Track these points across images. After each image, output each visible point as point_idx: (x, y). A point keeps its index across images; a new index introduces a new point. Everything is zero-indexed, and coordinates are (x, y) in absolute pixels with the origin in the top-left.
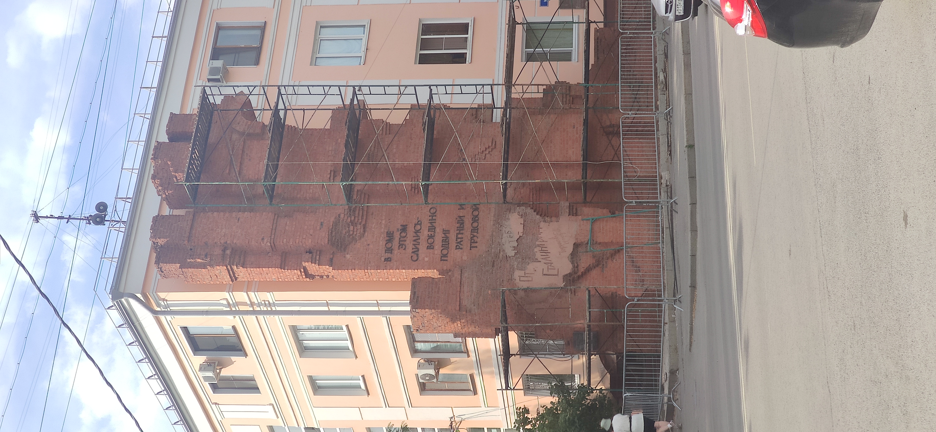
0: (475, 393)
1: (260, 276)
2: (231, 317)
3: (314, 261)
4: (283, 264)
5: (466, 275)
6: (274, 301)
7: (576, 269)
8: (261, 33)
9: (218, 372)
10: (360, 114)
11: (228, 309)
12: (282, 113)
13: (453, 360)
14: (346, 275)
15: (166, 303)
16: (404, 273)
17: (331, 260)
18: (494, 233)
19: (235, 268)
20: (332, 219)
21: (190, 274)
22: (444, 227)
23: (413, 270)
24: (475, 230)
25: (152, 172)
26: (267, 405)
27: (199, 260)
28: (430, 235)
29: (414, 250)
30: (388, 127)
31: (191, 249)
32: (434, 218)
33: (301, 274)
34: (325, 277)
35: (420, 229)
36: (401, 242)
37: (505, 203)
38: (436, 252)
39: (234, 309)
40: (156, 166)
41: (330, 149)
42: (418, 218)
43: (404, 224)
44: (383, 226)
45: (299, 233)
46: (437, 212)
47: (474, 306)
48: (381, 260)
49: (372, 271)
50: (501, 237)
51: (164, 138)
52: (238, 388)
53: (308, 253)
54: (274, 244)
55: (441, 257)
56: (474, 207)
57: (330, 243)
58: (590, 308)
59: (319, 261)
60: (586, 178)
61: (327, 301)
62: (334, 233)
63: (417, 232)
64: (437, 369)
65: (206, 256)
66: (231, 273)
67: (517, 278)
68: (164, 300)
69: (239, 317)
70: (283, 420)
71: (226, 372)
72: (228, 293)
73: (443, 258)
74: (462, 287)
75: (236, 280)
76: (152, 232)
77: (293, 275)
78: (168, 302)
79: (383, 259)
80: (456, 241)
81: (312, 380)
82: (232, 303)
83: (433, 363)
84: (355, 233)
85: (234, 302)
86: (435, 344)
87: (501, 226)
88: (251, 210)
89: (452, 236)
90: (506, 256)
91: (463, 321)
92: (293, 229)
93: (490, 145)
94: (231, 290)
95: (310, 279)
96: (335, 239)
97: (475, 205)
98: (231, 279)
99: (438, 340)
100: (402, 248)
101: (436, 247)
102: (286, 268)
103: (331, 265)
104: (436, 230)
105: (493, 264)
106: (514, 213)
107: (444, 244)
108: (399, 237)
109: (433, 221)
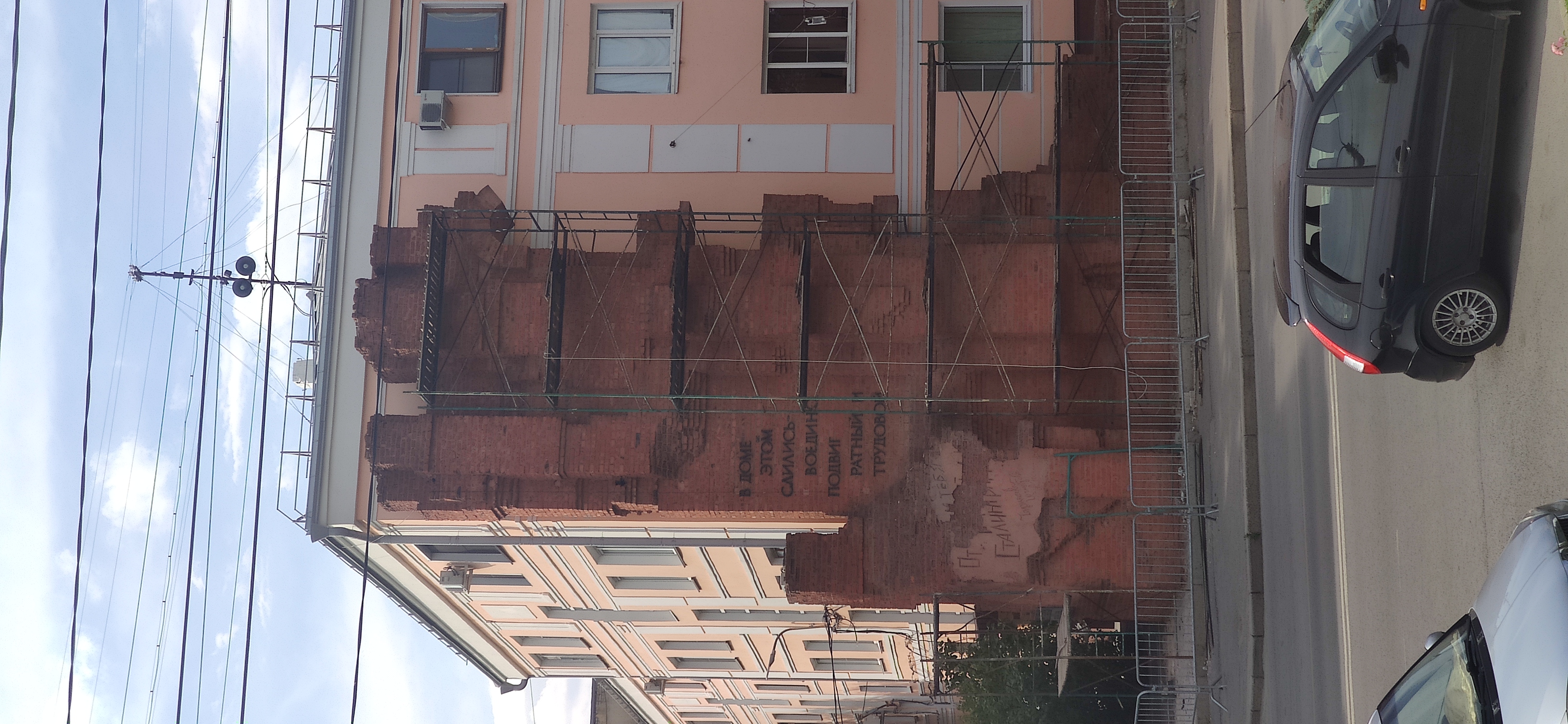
1: (544, 514)
3: (629, 498)
4: (580, 501)
5: (871, 529)
6: (563, 528)
7: (1046, 543)
8: (500, 25)
15: (391, 528)
17: (656, 492)
19: (505, 508)
20: (654, 428)
21: (434, 514)
22: (831, 436)
23: (785, 512)
24: (880, 439)
27: (448, 499)
28: (809, 449)
29: (786, 476)
30: (733, 257)
32: (814, 417)
33: (608, 510)
34: (645, 512)
35: (793, 439)
36: (764, 462)
38: (820, 480)
40: (360, 328)
41: (642, 302)
42: (788, 416)
43: (768, 429)
44: (733, 432)
45: (602, 455)
46: (818, 407)
47: (886, 585)
48: (734, 493)
49: (722, 512)
50: (927, 486)
51: (366, 270)
53: (618, 486)
54: (565, 470)
55: (829, 489)
57: (652, 469)
59: (637, 497)
62: (658, 452)
63: (788, 443)
65: (459, 493)
67: (956, 562)
68: (389, 525)
70: (562, 602)
71: (479, 572)
72: (491, 522)
73: (831, 491)
74: (866, 553)
75: (504, 516)
77: (595, 513)
78: (396, 527)
79: (737, 491)
80: (852, 459)
81: (613, 578)
82: (496, 528)
84: (690, 448)
85: (500, 528)
87: (927, 466)
88: (523, 415)
90: (937, 519)
92: (593, 446)
93: (902, 300)
94: (496, 520)
96: (660, 461)
98: (497, 515)
100: (766, 471)
101: (820, 471)
102: (585, 506)
103: (656, 502)
104: (818, 439)
106: (947, 444)
107: (833, 466)
108: (760, 451)
109: (813, 423)
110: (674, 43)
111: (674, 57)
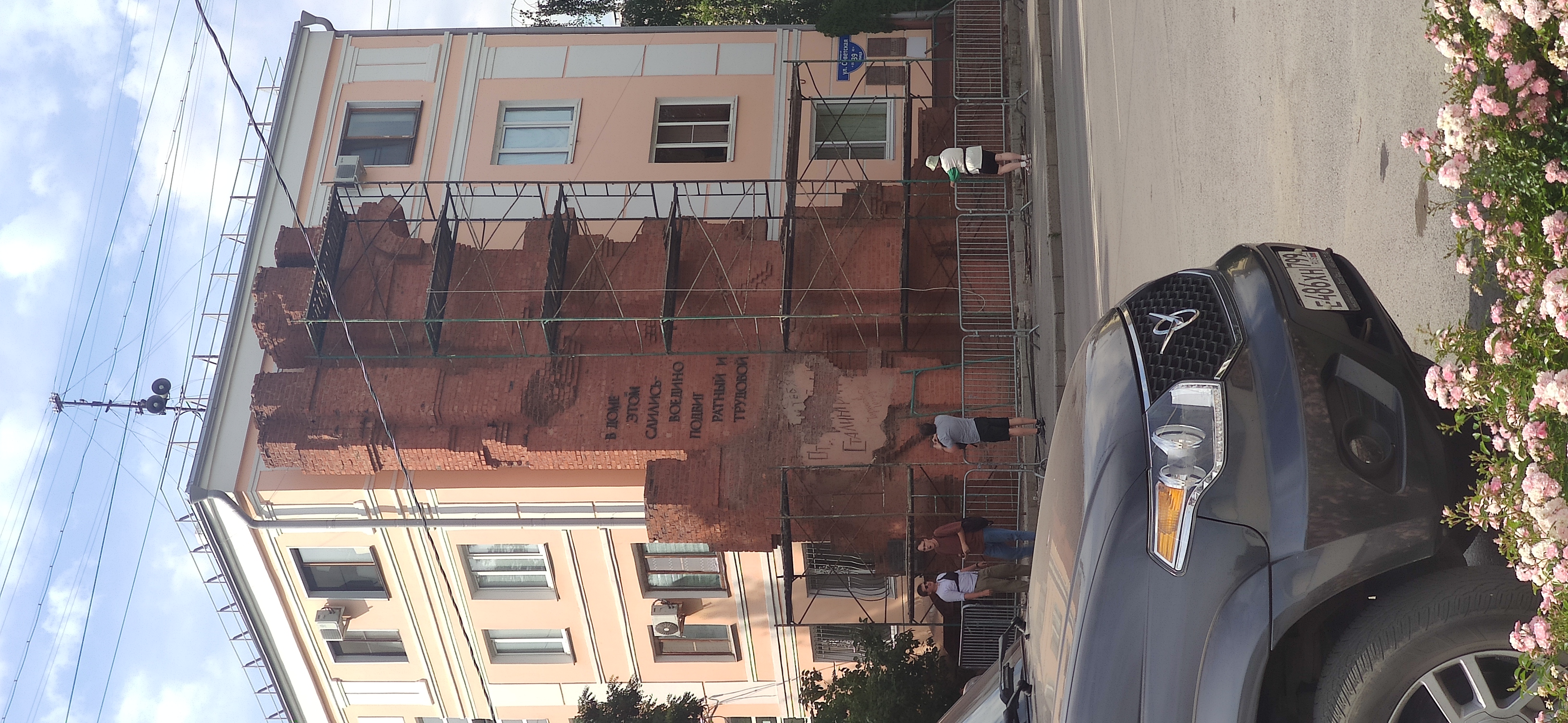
0: (739, 658)
1: (418, 462)
2: (368, 530)
3: (499, 438)
4: (453, 443)
5: (728, 455)
6: (437, 504)
7: (892, 442)
8: (416, 118)
9: (345, 624)
10: (569, 227)
11: (366, 518)
12: (451, 225)
13: (705, 601)
14: (547, 459)
15: (271, 509)
16: (635, 457)
17: (526, 437)
18: (771, 392)
19: (380, 448)
20: (528, 377)
21: (311, 459)
22: (695, 391)
23: (649, 451)
24: (741, 394)
25: (252, 311)
26: (418, 681)
27: (326, 437)
28: (674, 401)
29: (651, 422)
30: (610, 246)
31: (313, 421)
32: (680, 377)
33: (480, 458)
34: (515, 464)
35: (659, 394)
36: (630, 412)
37: (786, 351)
38: (683, 426)
39: (374, 517)
40: (259, 305)
41: (524, 276)
42: (656, 377)
43: (635, 386)
44: (603, 389)
45: (477, 398)
46: (684, 369)
47: (741, 499)
48: (600, 437)
49: (588, 453)
50: (780, 397)
51: (270, 261)
52: (373, 654)
53: (490, 427)
54: (440, 413)
55: (691, 432)
56: (740, 362)
57: (524, 412)
58: (912, 492)
59: (507, 438)
60: (907, 312)
61: (518, 504)
62: (529, 398)
63: (654, 397)
64: (682, 616)
65: (337, 431)
66: (374, 457)
67: (806, 455)
68: (268, 503)
69: (381, 529)
70: (440, 707)
71: (356, 626)
72: (367, 491)
73: (693, 434)
74: (722, 473)
75: (380, 469)
76: (253, 396)
77: (466, 460)
78: (274, 507)
79: (603, 436)
80: (714, 409)
81: (489, 637)
82: (372, 508)
83: (675, 605)
84: (561, 398)
85: (376, 505)
86: (679, 575)
87: (781, 382)
88: (404, 364)
89: (708, 403)
90: (789, 424)
91: (723, 524)
92: (469, 391)
93: (764, 270)
94: (372, 487)
95: (492, 466)
96: (532, 406)
97: (742, 358)
98: (373, 467)
99: (683, 569)
100: (632, 419)
101: (683, 418)
102: (458, 448)
103: (525, 444)
104: (683, 393)
105: (769, 436)
106: (800, 365)
107: (696, 415)
108: (628, 403)
109: (678, 382)
110: (572, 131)
111: (571, 140)
